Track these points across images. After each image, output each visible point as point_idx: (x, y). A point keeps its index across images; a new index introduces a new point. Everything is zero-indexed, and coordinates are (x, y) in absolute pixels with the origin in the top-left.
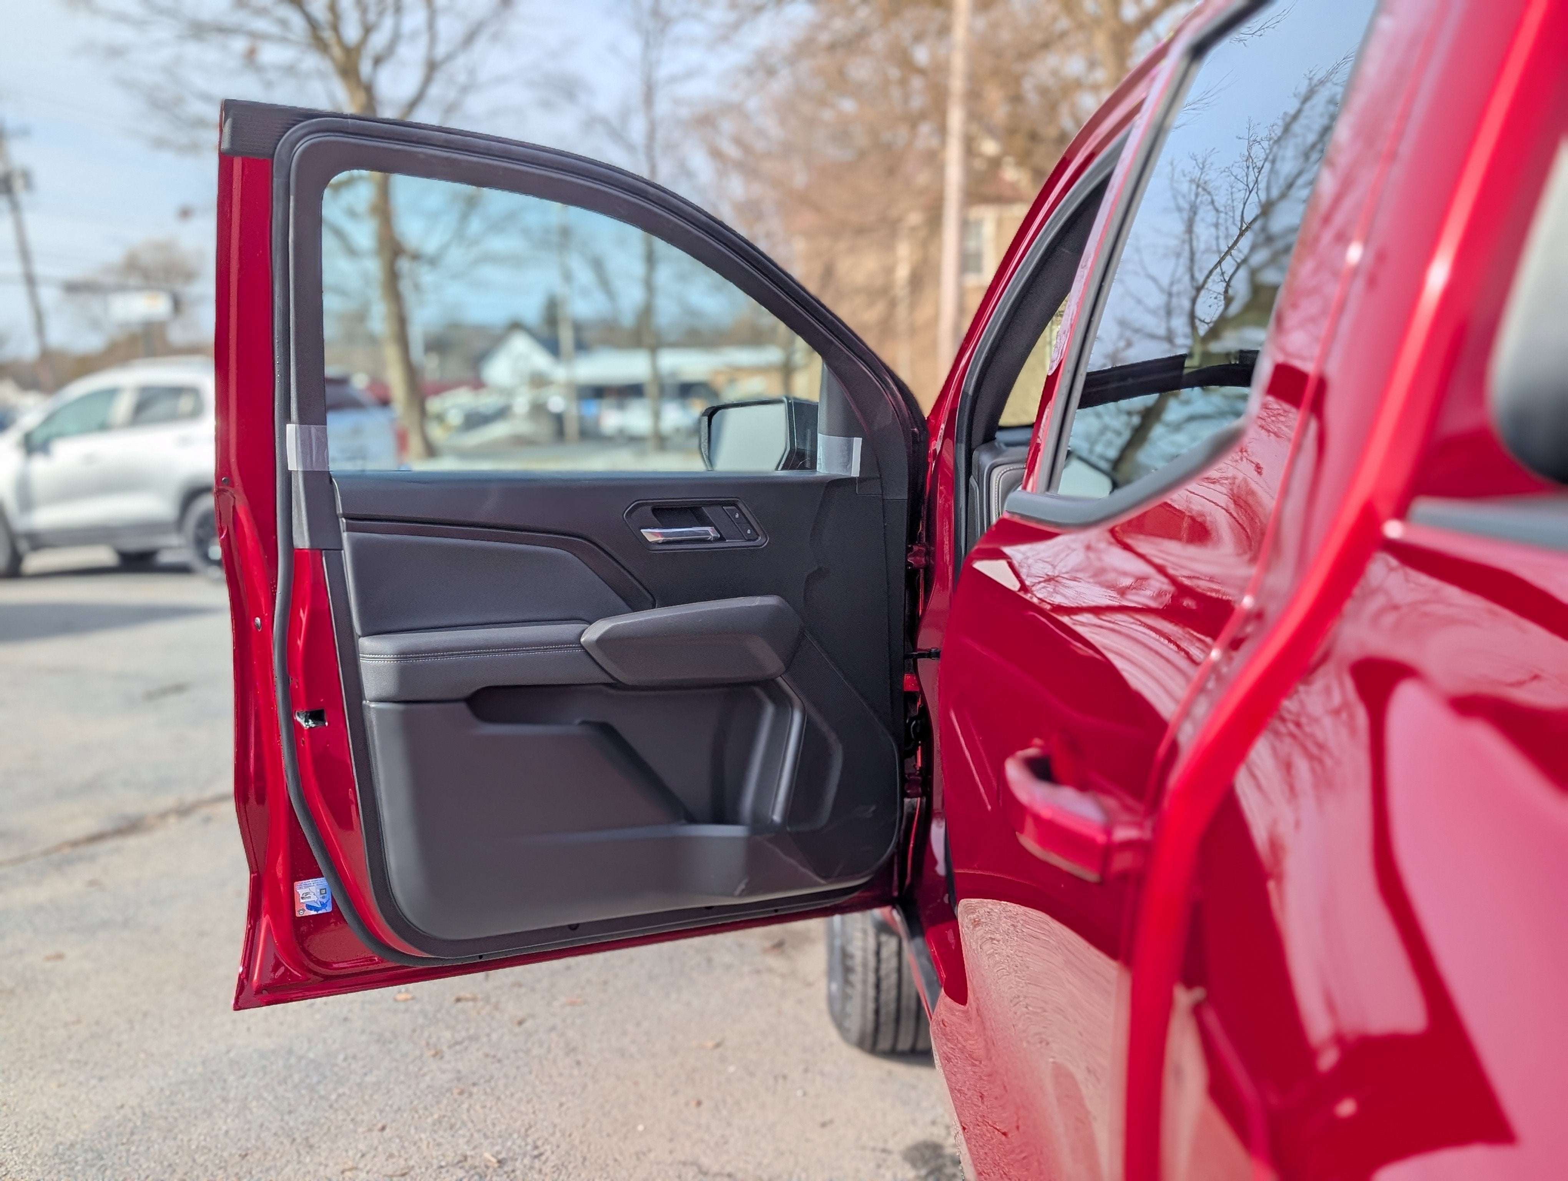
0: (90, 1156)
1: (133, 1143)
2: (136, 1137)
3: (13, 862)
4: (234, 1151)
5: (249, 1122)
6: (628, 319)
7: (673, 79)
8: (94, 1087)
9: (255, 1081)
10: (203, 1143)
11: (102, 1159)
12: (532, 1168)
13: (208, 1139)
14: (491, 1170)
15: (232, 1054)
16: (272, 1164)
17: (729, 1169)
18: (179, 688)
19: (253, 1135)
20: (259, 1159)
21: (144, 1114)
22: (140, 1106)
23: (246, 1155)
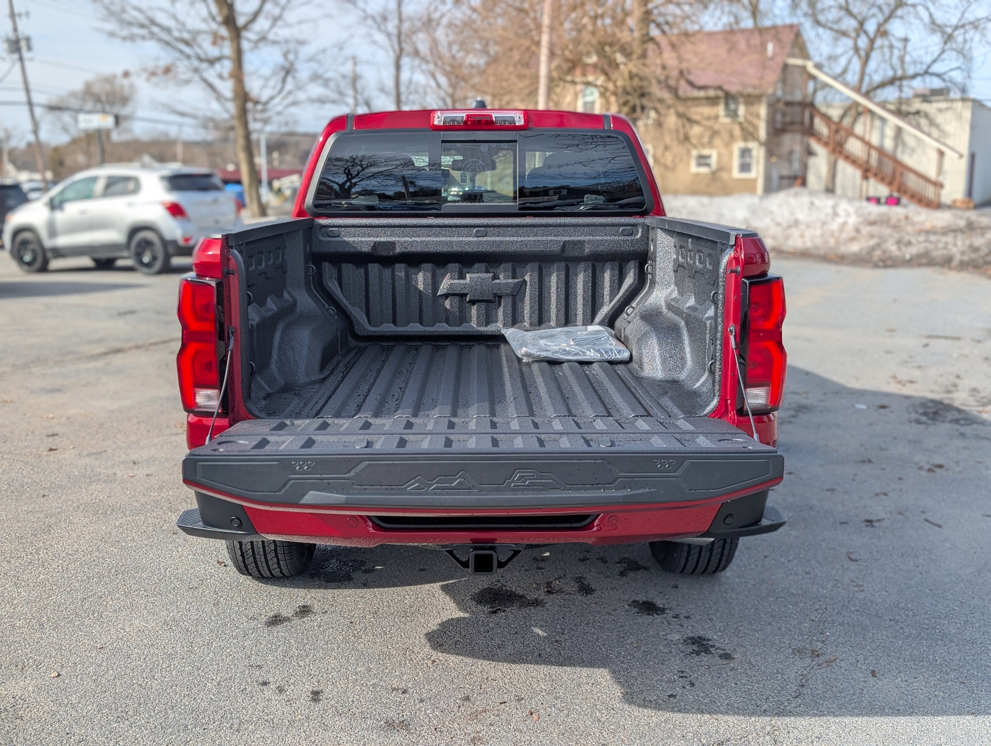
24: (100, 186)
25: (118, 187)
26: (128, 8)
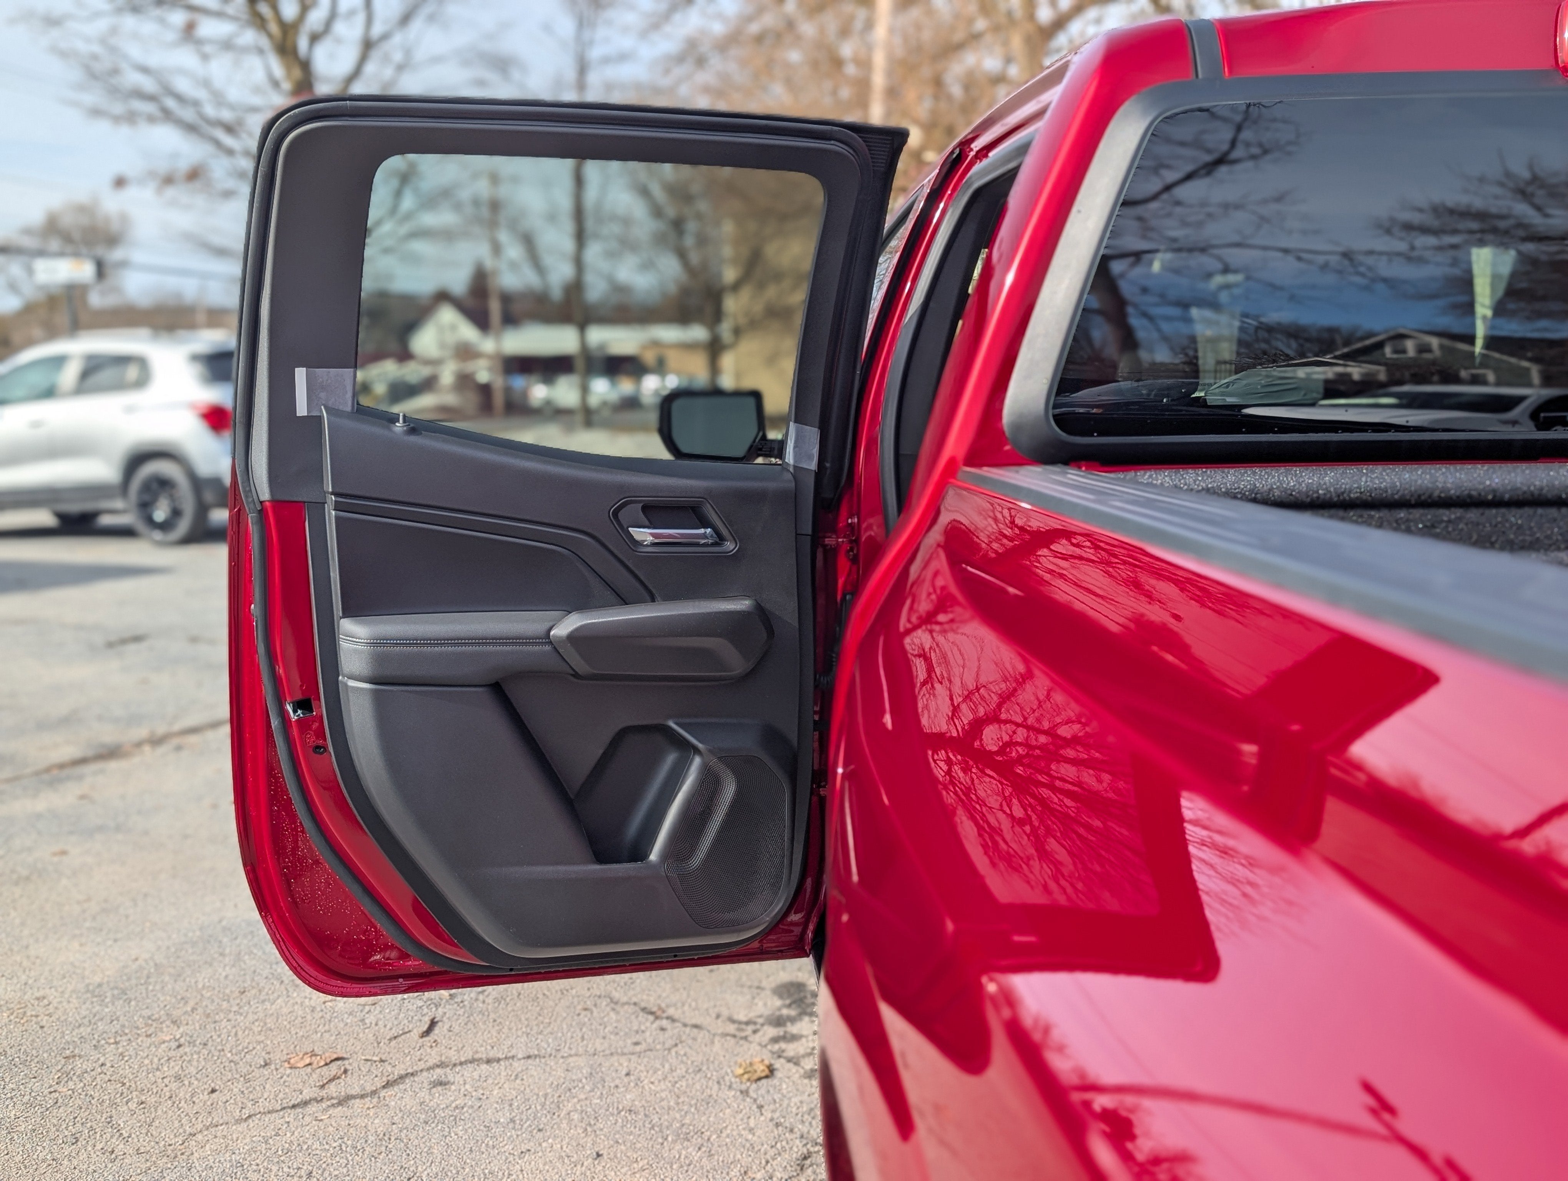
0: (116, 992)
1: (150, 983)
2: (152, 980)
3: (8, 781)
4: (234, 989)
5: (244, 970)
6: (557, 294)
7: (606, 60)
8: (111, 946)
9: (245, 942)
10: (207, 984)
11: (126, 994)
12: (477, 1000)
13: (212, 981)
14: (444, 1001)
15: (224, 923)
16: (267, 997)
17: (634, 1000)
18: (137, 639)
19: (248, 977)
20: (255, 995)
21: (156, 965)
22: (152, 958)
23: (244, 992)
24: (69, 375)
25: (106, 375)
26: (124, 66)
